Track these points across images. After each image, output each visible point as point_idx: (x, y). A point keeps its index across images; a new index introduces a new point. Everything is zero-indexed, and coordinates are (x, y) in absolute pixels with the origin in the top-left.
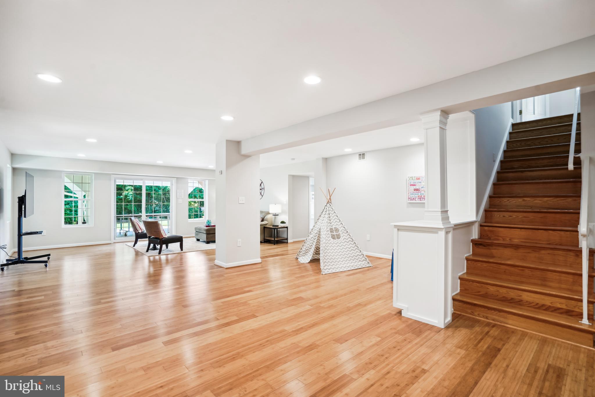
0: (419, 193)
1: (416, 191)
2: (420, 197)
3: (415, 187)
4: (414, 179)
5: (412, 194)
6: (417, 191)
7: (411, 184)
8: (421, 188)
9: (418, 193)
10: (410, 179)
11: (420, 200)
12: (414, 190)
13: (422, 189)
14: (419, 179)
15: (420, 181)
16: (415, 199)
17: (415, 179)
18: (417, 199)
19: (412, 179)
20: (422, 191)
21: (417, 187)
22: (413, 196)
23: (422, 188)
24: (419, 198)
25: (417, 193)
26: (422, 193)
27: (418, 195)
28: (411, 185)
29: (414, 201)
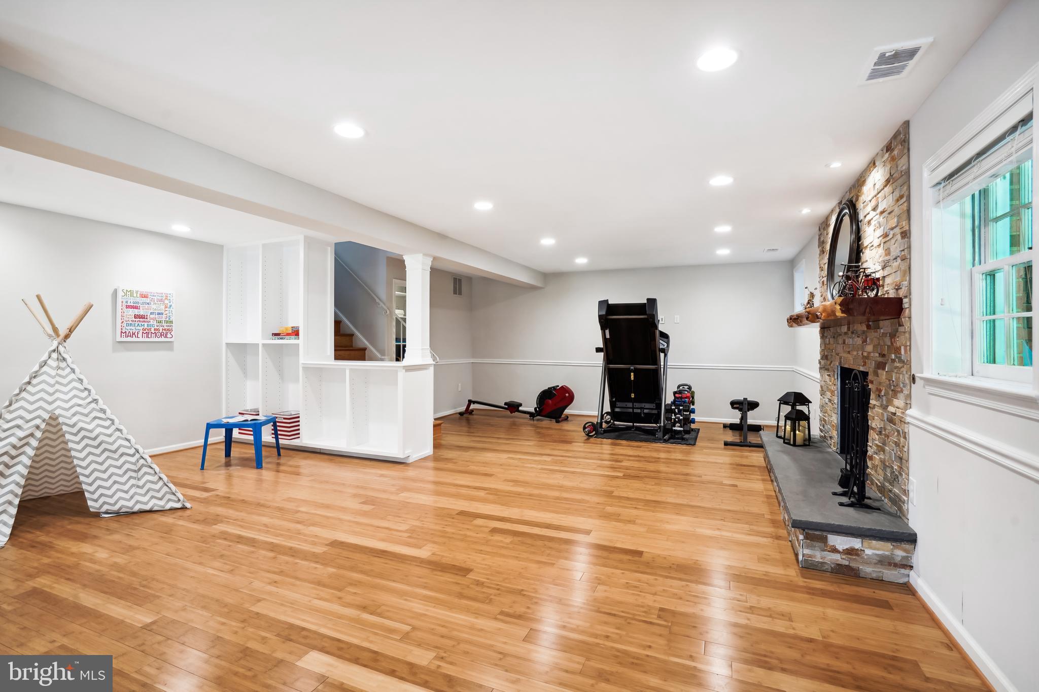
0: (146, 324)
1: (138, 319)
2: (147, 331)
3: (136, 312)
4: (135, 295)
5: (131, 325)
6: (141, 320)
7: (129, 304)
8: (149, 315)
9: (143, 324)
10: (126, 295)
11: (148, 337)
12: (135, 318)
13: (152, 316)
14: (146, 297)
15: (148, 300)
16: (136, 334)
17: (138, 296)
18: (140, 335)
19: (132, 295)
20: (151, 321)
21: (142, 312)
22: (133, 328)
23: (151, 313)
24: (145, 332)
25: (140, 323)
26: (152, 323)
27: (143, 327)
28: (128, 307)
29: (134, 339)
